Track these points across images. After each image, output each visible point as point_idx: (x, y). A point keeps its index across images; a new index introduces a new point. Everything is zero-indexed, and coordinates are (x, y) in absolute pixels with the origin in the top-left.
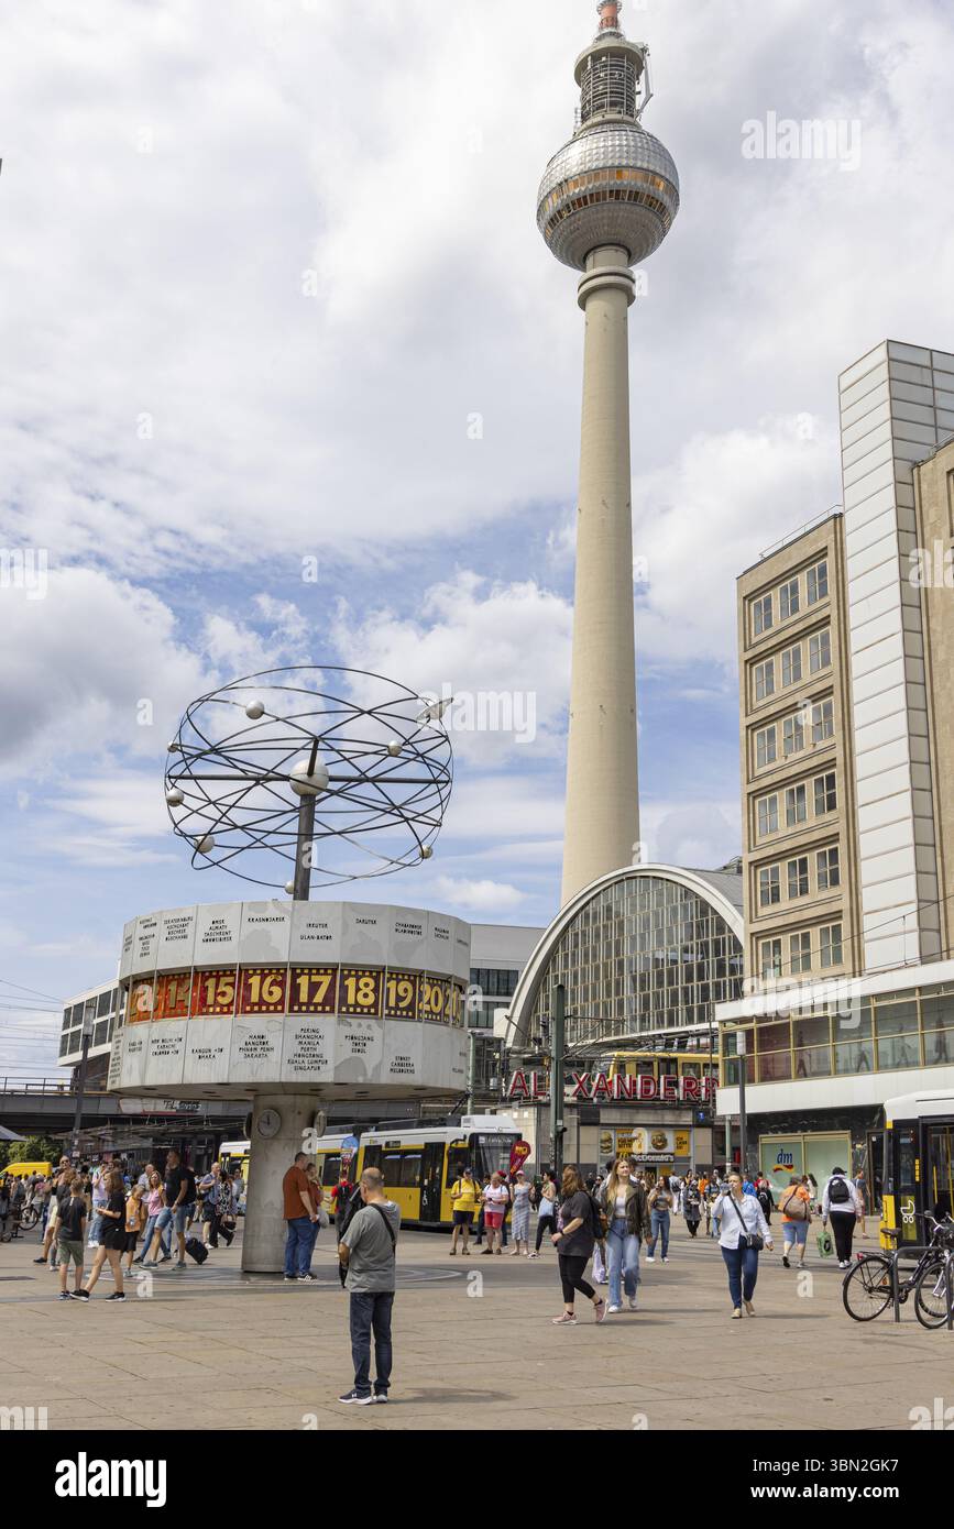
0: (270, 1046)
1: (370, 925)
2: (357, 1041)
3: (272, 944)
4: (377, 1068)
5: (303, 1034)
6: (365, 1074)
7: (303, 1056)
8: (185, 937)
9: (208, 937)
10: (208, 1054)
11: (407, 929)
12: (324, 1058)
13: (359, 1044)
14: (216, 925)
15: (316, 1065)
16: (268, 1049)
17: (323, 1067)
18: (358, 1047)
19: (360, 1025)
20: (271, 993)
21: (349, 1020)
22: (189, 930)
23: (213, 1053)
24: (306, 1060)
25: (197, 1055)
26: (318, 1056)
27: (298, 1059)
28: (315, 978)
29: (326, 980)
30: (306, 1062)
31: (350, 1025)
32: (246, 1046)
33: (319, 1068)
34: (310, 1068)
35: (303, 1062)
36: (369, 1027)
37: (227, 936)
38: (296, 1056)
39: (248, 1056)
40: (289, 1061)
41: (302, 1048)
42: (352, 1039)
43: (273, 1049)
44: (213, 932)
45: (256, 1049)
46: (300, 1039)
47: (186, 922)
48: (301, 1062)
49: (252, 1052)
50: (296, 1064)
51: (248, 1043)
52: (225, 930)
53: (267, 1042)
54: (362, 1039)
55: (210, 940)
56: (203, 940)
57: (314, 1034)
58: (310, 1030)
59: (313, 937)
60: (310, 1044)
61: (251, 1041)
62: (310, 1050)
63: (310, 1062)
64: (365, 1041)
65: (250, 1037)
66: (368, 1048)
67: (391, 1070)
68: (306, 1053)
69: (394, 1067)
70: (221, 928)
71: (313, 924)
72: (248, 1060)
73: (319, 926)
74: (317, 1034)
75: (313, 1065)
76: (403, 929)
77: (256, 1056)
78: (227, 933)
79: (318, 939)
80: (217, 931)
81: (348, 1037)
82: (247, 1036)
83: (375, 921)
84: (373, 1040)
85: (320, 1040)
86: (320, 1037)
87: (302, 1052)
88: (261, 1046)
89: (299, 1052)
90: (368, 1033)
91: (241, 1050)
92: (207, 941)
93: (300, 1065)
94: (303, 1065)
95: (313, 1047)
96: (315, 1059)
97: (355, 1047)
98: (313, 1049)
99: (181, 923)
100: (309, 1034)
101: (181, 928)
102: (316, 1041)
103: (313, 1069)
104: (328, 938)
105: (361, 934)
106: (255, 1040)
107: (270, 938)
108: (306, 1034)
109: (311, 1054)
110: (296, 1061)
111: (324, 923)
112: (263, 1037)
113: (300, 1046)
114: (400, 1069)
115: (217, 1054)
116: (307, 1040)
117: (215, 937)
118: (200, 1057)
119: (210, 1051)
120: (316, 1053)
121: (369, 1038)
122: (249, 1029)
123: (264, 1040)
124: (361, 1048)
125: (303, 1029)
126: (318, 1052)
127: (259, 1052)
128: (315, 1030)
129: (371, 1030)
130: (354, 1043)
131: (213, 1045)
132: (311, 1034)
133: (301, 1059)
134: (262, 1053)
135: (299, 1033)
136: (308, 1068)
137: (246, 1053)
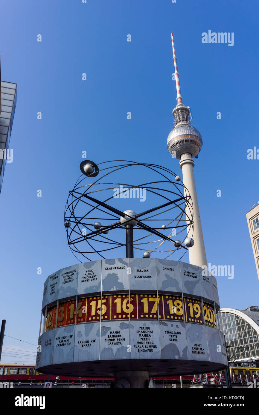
0: (123, 337)
1: (170, 271)
2: (172, 335)
3: (119, 281)
4: (185, 350)
5: (141, 330)
6: (178, 354)
7: (142, 343)
8: (72, 281)
9: (84, 279)
10: (87, 344)
11: (189, 274)
12: (155, 344)
13: (173, 336)
14: (89, 273)
15: (150, 348)
16: (121, 340)
17: (154, 350)
18: (173, 338)
19: (172, 325)
20: (127, 308)
21: (166, 322)
22: (74, 277)
23: (90, 343)
24: (144, 345)
25: (81, 345)
26: (150, 343)
27: (139, 345)
28: (151, 300)
29: (157, 300)
30: (144, 347)
31: (166, 325)
32: (109, 338)
33: (152, 350)
34: (147, 350)
35: (142, 346)
36: (177, 326)
37: (94, 278)
38: (138, 343)
39: (110, 344)
40: (134, 346)
41: (141, 339)
42: (169, 333)
43: (124, 339)
44: (87, 276)
45: (114, 340)
46: (139, 333)
47: (73, 273)
48: (141, 346)
49: (113, 342)
50: (138, 348)
51: (110, 336)
52: (93, 275)
53: (121, 335)
54: (174, 333)
55: (86, 281)
56: (82, 281)
57: (147, 330)
58: (144, 328)
59: (141, 277)
60: (145, 336)
61: (111, 335)
62: (146, 339)
63: (146, 347)
64: (176, 335)
65: (111, 333)
66: (178, 339)
67: (193, 352)
68: (144, 341)
69: (194, 350)
70: (91, 274)
71: (141, 270)
72: (110, 346)
73: (144, 271)
74: (148, 330)
75: (149, 348)
76: (188, 274)
77: (115, 343)
78: (94, 276)
79: (144, 277)
80: (89, 276)
81: (167, 332)
82: (109, 332)
83: (173, 269)
84: (180, 334)
85: (151, 334)
86: (151, 332)
87: (142, 341)
88: (117, 338)
89: (140, 341)
90: (177, 330)
91: (106, 341)
92: (84, 281)
93: (140, 349)
94: (143, 349)
95: (147, 337)
96: (149, 345)
97: (171, 338)
98: (147, 339)
99: (70, 274)
100: (144, 330)
101: (70, 277)
102: (149, 334)
103: (149, 351)
104: (149, 277)
105: (166, 275)
106: (114, 334)
107: (119, 277)
108: (143, 330)
109: (146, 342)
110: (138, 346)
111: (146, 269)
112: (118, 332)
113: (140, 337)
114: (197, 352)
115: (92, 344)
116: (144, 334)
117: (88, 279)
118: (83, 346)
119: (88, 342)
120: (149, 341)
121: (178, 333)
122: (109, 328)
123: (118, 334)
124: (174, 338)
125: (140, 328)
126: (150, 341)
127: (116, 341)
128: (147, 328)
129: (179, 328)
130: (170, 335)
131: (90, 338)
132: (145, 330)
133: (141, 345)
134: (118, 342)
135: (138, 330)
136: (146, 350)
137: (109, 342)
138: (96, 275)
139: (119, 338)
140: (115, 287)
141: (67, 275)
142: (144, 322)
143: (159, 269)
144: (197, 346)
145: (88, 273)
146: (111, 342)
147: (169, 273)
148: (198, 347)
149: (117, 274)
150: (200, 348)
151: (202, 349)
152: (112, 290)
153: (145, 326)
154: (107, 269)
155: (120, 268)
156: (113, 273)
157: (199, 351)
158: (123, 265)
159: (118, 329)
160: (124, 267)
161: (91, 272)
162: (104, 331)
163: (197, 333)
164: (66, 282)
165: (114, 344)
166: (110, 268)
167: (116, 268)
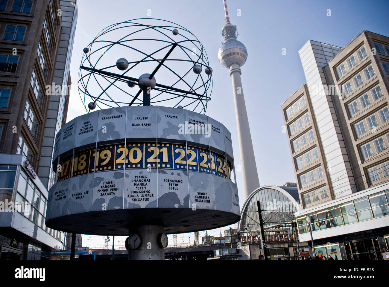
0: (116, 187)
1: (173, 119)
2: (172, 183)
3: (115, 130)
4: (186, 199)
5: (136, 179)
6: (179, 202)
7: (137, 192)
8: (71, 134)
9: (82, 132)
10: (81, 196)
11: (196, 122)
12: (151, 193)
13: (174, 184)
15: (146, 197)
17: (151, 198)
18: (172, 186)
19: (172, 174)
21: (165, 170)
22: (73, 131)
23: (83, 194)
24: (139, 195)
25: (75, 197)
26: (147, 192)
27: (134, 194)
30: (139, 196)
31: (166, 173)
32: (102, 189)
33: (148, 199)
34: (143, 199)
35: (138, 196)
36: (179, 175)
37: (90, 129)
38: (133, 193)
39: (103, 194)
40: (128, 195)
41: (136, 188)
42: (168, 181)
43: (118, 189)
44: (84, 128)
45: (107, 190)
46: (135, 182)
47: (72, 127)
48: (136, 196)
49: (106, 192)
50: (133, 198)
51: (103, 187)
52: (90, 126)
53: (114, 185)
54: (174, 181)
55: (83, 133)
56: (79, 134)
57: (143, 179)
58: (141, 177)
59: (139, 125)
60: (141, 185)
61: (105, 185)
62: (141, 188)
63: (142, 196)
64: (177, 183)
65: (104, 183)
66: (178, 187)
67: (196, 200)
68: (139, 190)
69: (197, 199)
70: (88, 125)
71: (139, 118)
72: (103, 197)
73: (143, 118)
74: (145, 179)
75: (144, 198)
76: (194, 122)
77: (108, 194)
78: (91, 128)
79: (143, 125)
80: (86, 127)
81: (166, 181)
82: (102, 182)
83: (176, 117)
84: (182, 182)
85: (148, 183)
86: (148, 180)
87: (137, 190)
88: (111, 188)
89: (135, 190)
90: (178, 178)
91: (99, 191)
92: (81, 134)
93: (135, 198)
94: (138, 198)
95: (143, 186)
96: (145, 194)
97: (171, 186)
98: (143, 188)
99: (70, 128)
100: (140, 179)
101: (69, 131)
102: (145, 183)
103: (144, 200)
104: (148, 125)
105: (168, 123)
106: (107, 185)
107: (115, 126)
108: (138, 179)
109: (142, 191)
110: (133, 196)
111: (146, 117)
112: (111, 182)
113: (135, 186)
114: (201, 200)
115: (85, 195)
116: (139, 183)
117: (85, 131)
118: (76, 198)
119: (81, 194)
120: (145, 190)
121: (179, 181)
122: (103, 179)
123: (111, 184)
124: (174, 187)
125: (136, 177)
126: (147, 189)
127: (109, 191)
128: (143, 177)
129: (180, 176)
130: (170, 184)
131: (83, 191)
132: (142, 179)
133: (136, 194)
134: (111, 192)
135: (134, 179)
136: (141, 199)
137: (101, 192)
138: (92, 126)
139: (112, 188)
140: (111, 136)
141: (67, 130)
142: (140, 171)
143: (159, 117)
144: (201, 194)
145: (85, 125)
146: (104, 192)
147: (172, 120)
148: (203, 196)
149: (114, 124)
150: (205, 197)
151: (208, 198)
152: (108, 139)
153: (141, 175)
154: (103, 119)
155: (117, 117)
156: (110, 123)
157: (203, 199)
158: (121, 113)
159: (112, 179)
160: (121, 116)
161: (88, 124)
162: (98, 181)
163: (202, 181)
164: (66, 137)
165: (106, 194)
166: (107, 118)
167: (112, 117)
